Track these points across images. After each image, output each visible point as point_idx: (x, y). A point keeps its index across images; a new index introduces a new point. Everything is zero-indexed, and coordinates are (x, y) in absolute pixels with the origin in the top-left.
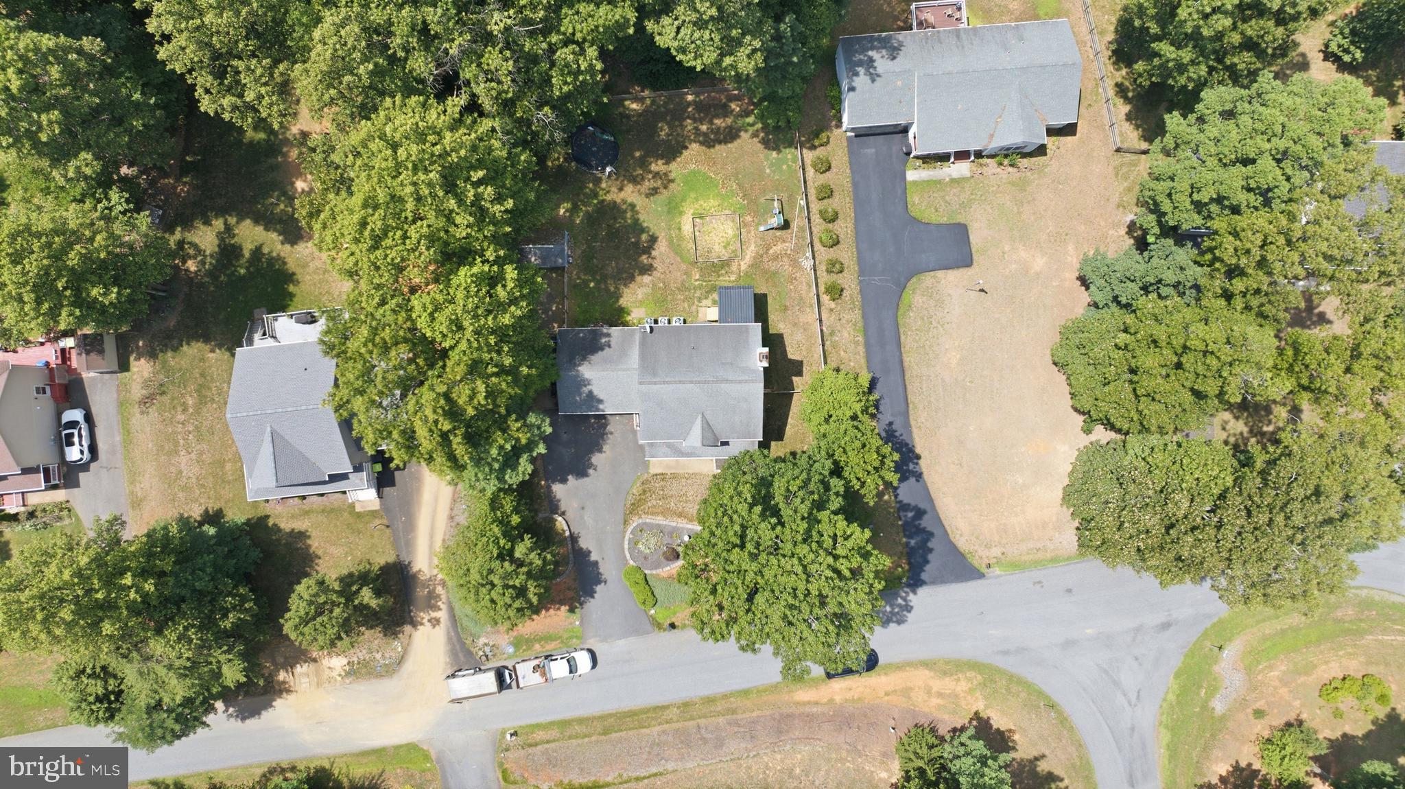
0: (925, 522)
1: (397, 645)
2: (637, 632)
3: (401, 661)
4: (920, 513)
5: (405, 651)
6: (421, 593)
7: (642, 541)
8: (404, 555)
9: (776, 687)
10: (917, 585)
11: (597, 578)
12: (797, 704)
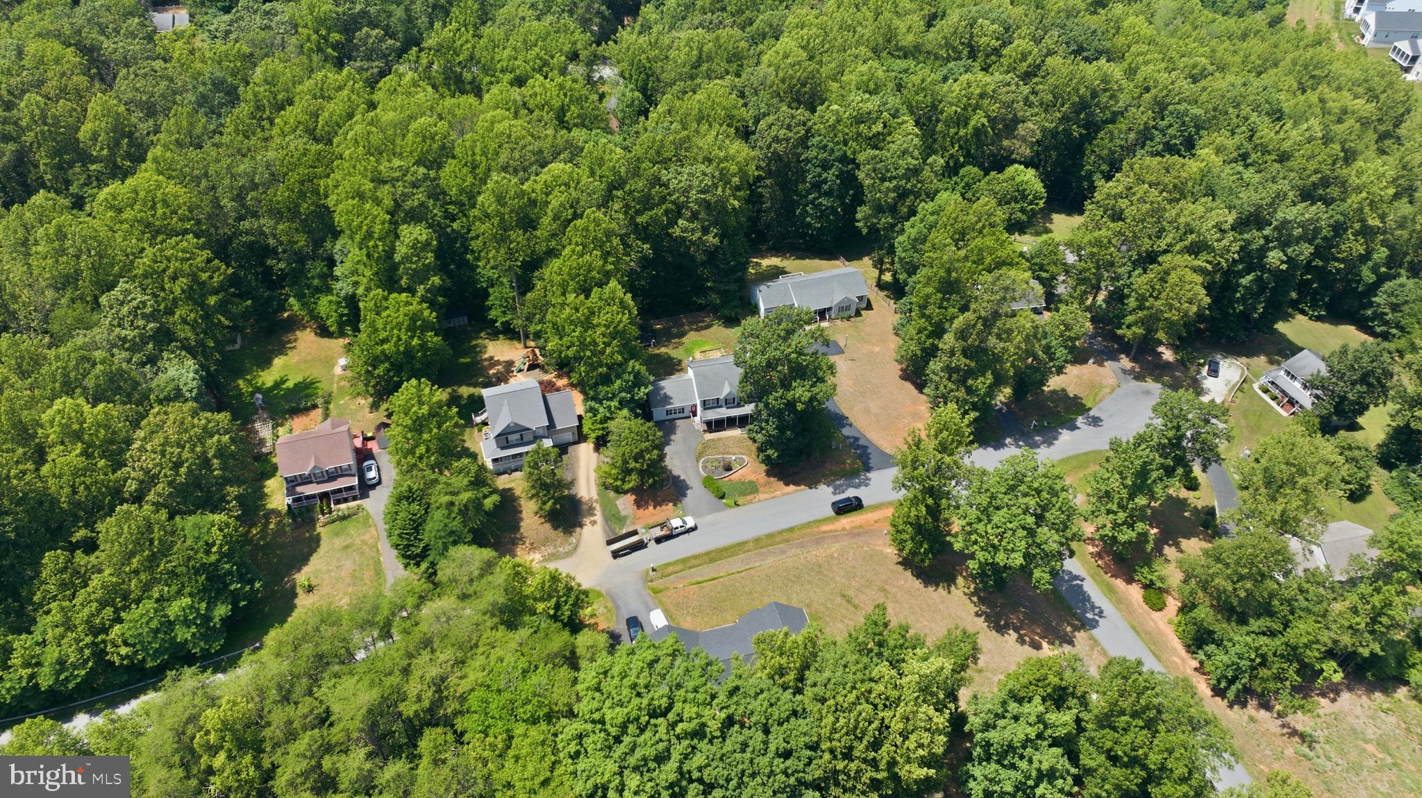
0: (861, 442)
1: (573, 540)
2: (718, 510)
3: (575, 548)
4: (857, 439)
5: (578, 542)
6: (585, 507)
7: (709, 465)
8: (573, 492)
9: (808, 525)
10: (868, 469)
11: (687, 487)
12: (825, 532)
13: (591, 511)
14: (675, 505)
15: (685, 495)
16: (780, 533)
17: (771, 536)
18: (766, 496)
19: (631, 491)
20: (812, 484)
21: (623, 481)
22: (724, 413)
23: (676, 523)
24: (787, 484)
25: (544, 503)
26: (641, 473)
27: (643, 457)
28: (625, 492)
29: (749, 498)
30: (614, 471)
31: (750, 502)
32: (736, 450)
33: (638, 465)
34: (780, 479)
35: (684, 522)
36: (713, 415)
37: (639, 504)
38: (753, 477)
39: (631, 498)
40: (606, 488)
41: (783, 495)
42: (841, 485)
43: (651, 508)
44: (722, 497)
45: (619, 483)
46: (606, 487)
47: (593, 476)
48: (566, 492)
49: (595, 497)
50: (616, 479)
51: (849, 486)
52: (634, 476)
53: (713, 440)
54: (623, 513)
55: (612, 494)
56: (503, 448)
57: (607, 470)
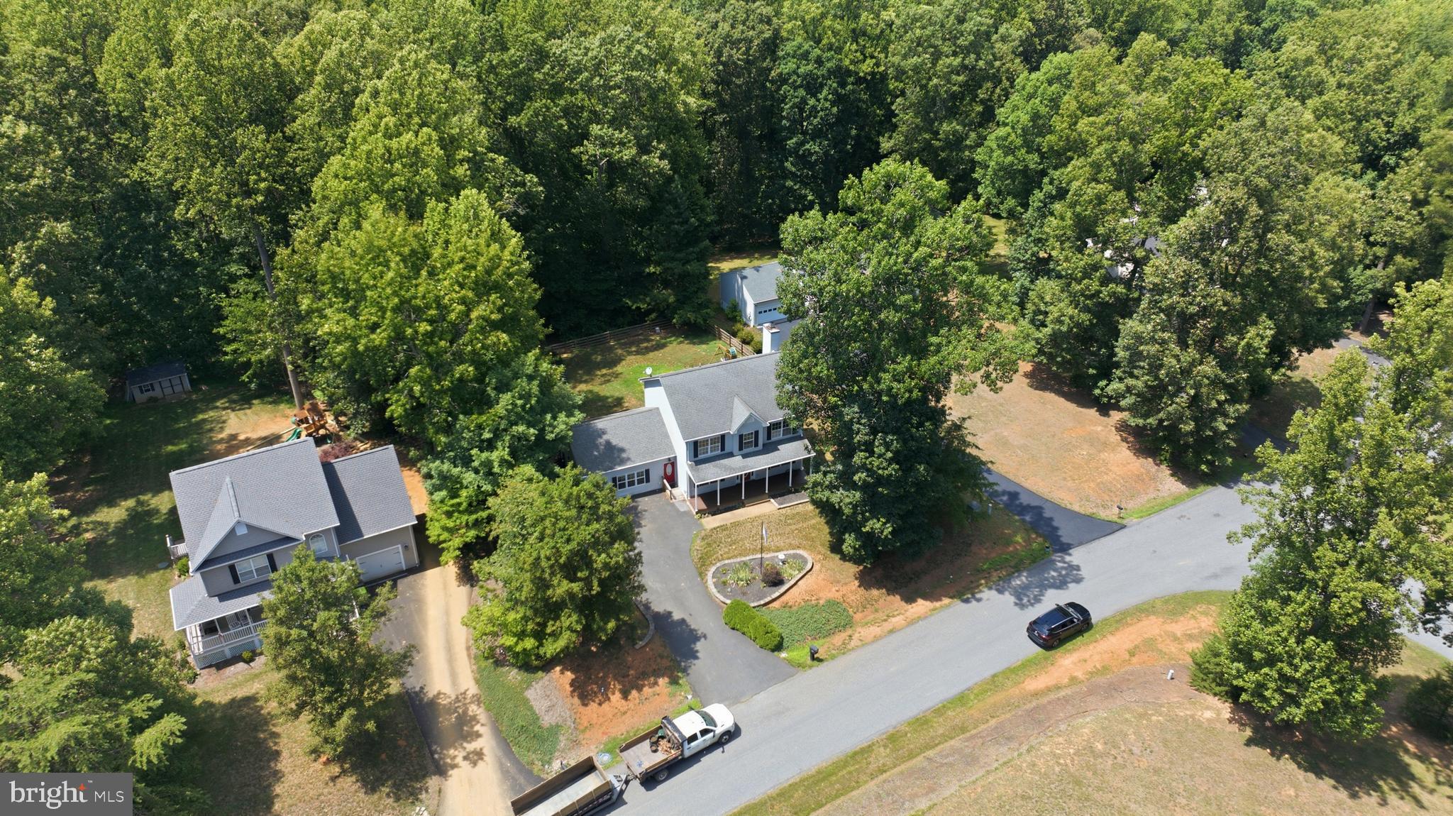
2: (777, 679)
7: (730, 578)
8: (412, 682)
9: (994, 682)
10: (1065, 548)
11: (694, 637)
12: (1036, 694)
13: (464, 728)
14: (674, 681)
15: (693, 655)
16: (940, 711)
17: (921, 722)
18: (874, 630)
19: (564, 659)
20: (964, 591)
21: (540, 635)
22: (737, 466)
23: (689, 724)
24: (909, 599)
25: (331, 721)
26: (585, 606)
27: (589, 563)
28: (547, 665)
29: (838, 639)
30: (512, 616)
31: (844, 649)
32: (779, 542)
33: (576, 587)
34: (891, 591)
35: (708, 719)
36: (717, 472)
37: (583, 692)
38: (832, 593)
39: (561, 679)
40: (498, 663)
41: (912, 622)
42: (1026, 587)
43: (616, 697)
44: (779, 647)
45: (529, 643)
46: (497, 658)
47: (461, 636)
48: (394, 686)
49: (473, 689)
50: (521, 635)
51: (1043, 587)
52: (570, 619)
53: (723, 528)
54: (547, 720)
55: (513, 675)
56: (224, 597)
57: (497, 612)
